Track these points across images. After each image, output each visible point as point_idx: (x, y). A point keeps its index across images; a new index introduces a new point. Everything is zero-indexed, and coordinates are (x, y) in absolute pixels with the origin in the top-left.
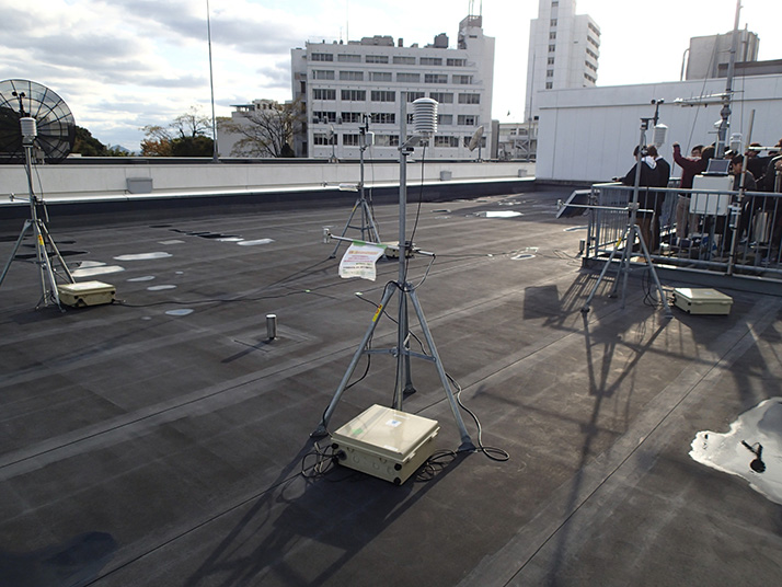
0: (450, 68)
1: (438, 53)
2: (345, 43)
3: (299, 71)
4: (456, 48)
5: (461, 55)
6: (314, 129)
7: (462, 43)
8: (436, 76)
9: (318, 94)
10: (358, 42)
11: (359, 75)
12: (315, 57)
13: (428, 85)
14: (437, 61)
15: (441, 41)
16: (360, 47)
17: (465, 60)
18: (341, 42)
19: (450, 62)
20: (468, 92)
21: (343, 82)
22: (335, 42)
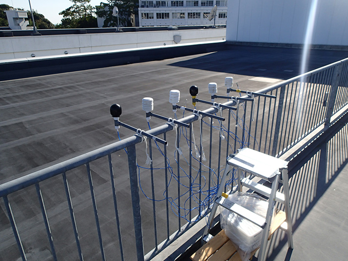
6: (141, 10)
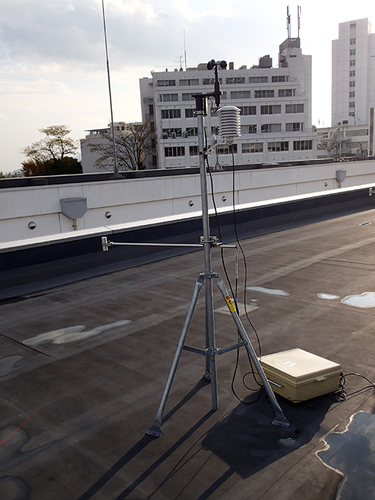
0: (275, 84)
1: (264, 72)
2: (184, 70)
3: (146, 96)
4: (278, 67)
5: (284, 72)
7: (283, 62)
8: (264, 91)
9: (166, 114)
10: (194, 69)
12: (161, 83)
13: (258, 99)
14: (264, 79)
15: (265, 62)
16: (197, 71)
17: (287, 77)
18: (181, 69)
19: (275, 79)
20: (293, 103)
21: (187, 102)
22: (176, 70)
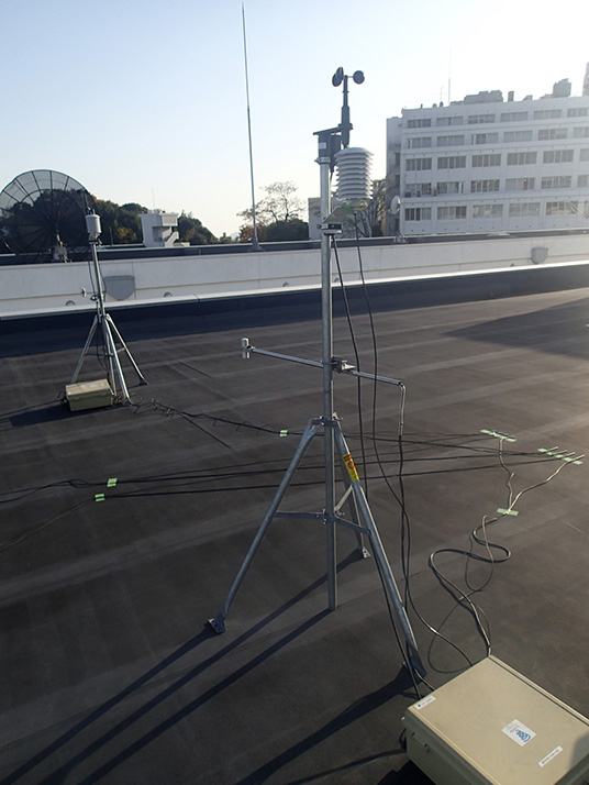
0: (572, 119)
1: (559, 103)
3: (393, 141)
6: (404, 204)
8: (553, 131)
9: (412, 165)
10: (460, 102)
11: (459, 140)
12: (412, 124)
13: (542, 142)
15: (562, 88)
16: (463, 106)
18: (442, 104)
21: (441, 149)
22: (435, 105)
